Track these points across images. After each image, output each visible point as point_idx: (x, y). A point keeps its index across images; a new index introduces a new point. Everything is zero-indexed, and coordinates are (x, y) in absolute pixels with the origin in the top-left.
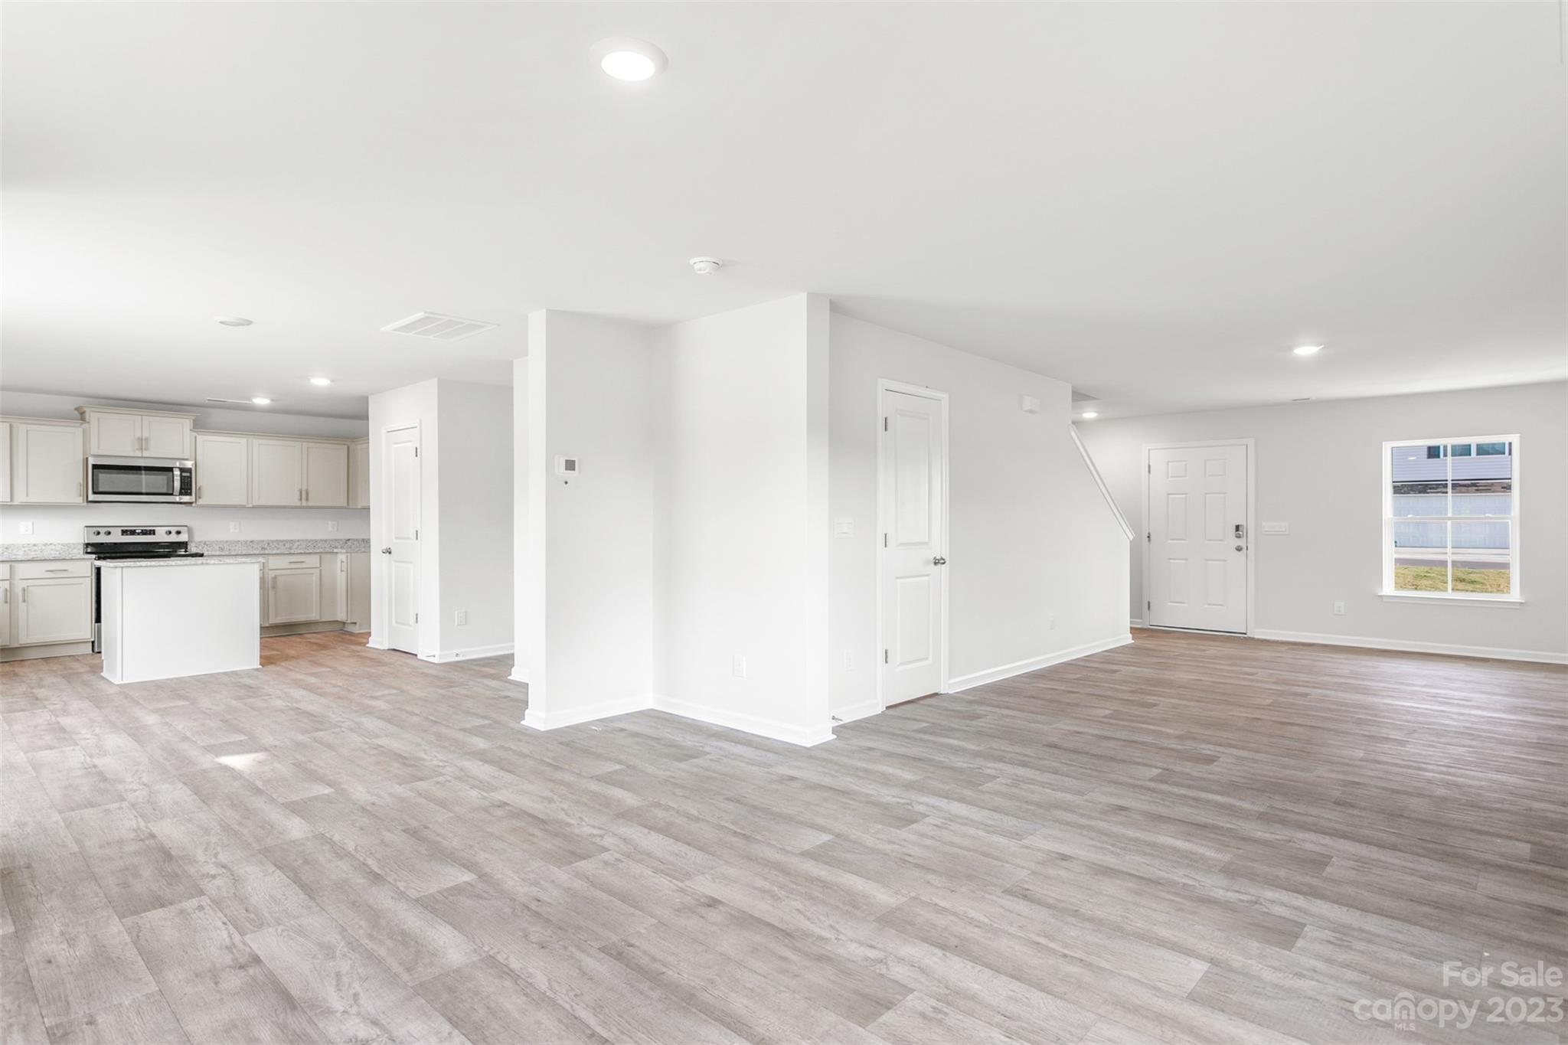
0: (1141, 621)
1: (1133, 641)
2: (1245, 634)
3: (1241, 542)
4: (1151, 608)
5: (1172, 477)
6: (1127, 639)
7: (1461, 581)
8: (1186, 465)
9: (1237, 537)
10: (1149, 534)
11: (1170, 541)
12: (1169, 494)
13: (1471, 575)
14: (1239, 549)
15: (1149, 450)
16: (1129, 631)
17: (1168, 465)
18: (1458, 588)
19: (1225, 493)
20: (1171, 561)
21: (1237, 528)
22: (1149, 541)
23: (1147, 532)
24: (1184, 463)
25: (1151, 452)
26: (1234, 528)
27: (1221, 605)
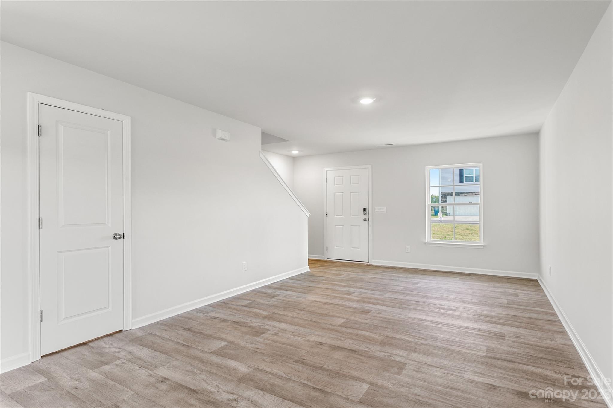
0: (323, 256)
1: (310, 270)
2: (368, 262)
3: (366, 217)
4: (328, 249)
5: (336, 184)
6: (306, 269)
7: (468, 230)
8: (342, 178)
9: (364, 214)
10: (327, 213)
11: (336, 217)
12: (335, 193)
13: (471, 227)
14: (365, 220)
15: (327, 171)
16: (308, 265)
17: (335, 178)
18: (467, 232)
19: (359, 192)
20: (337, 226)
21: (365, 210)
22: (327, 216)
23: (326, 212)
24: (342, 177)
25: (327, 172)
26: (363, 209)
27: (358, 248)
